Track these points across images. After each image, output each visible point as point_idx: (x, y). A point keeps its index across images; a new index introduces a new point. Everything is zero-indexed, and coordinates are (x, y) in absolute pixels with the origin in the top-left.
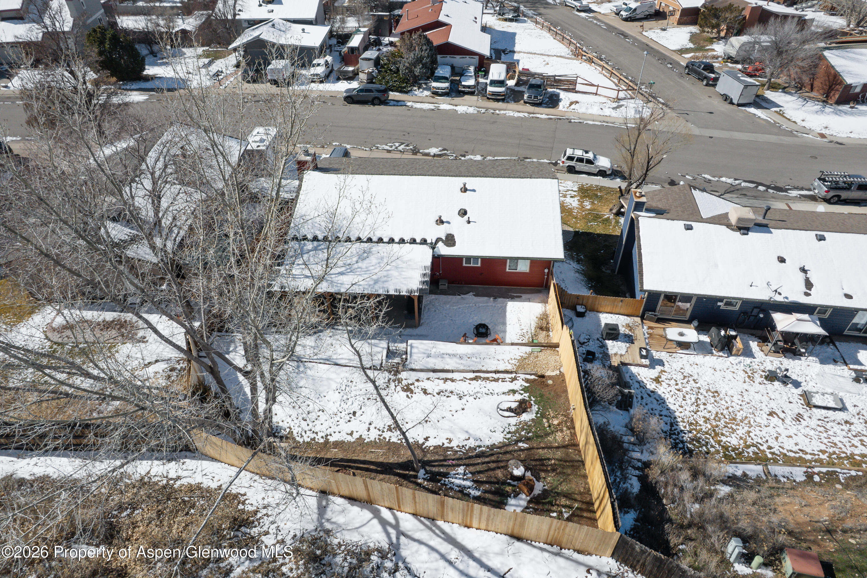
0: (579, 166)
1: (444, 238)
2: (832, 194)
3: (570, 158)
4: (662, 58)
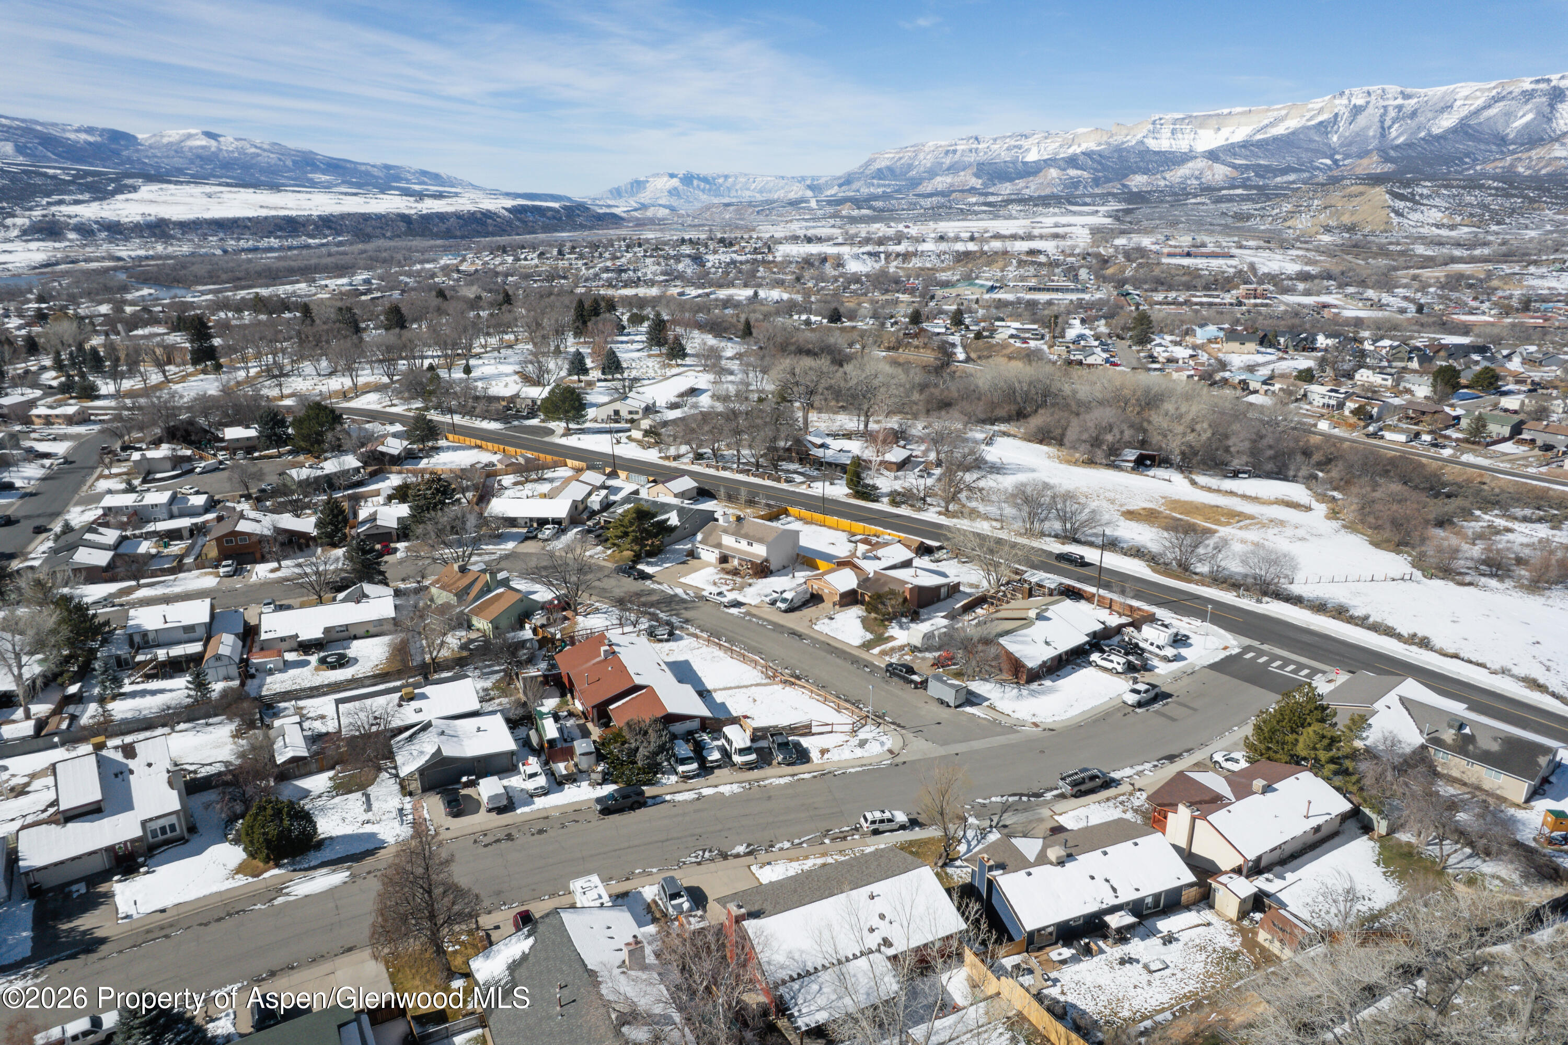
0: (882, 827)
2: (1076, 789)
3: (873, 822)
4: (855, 660)
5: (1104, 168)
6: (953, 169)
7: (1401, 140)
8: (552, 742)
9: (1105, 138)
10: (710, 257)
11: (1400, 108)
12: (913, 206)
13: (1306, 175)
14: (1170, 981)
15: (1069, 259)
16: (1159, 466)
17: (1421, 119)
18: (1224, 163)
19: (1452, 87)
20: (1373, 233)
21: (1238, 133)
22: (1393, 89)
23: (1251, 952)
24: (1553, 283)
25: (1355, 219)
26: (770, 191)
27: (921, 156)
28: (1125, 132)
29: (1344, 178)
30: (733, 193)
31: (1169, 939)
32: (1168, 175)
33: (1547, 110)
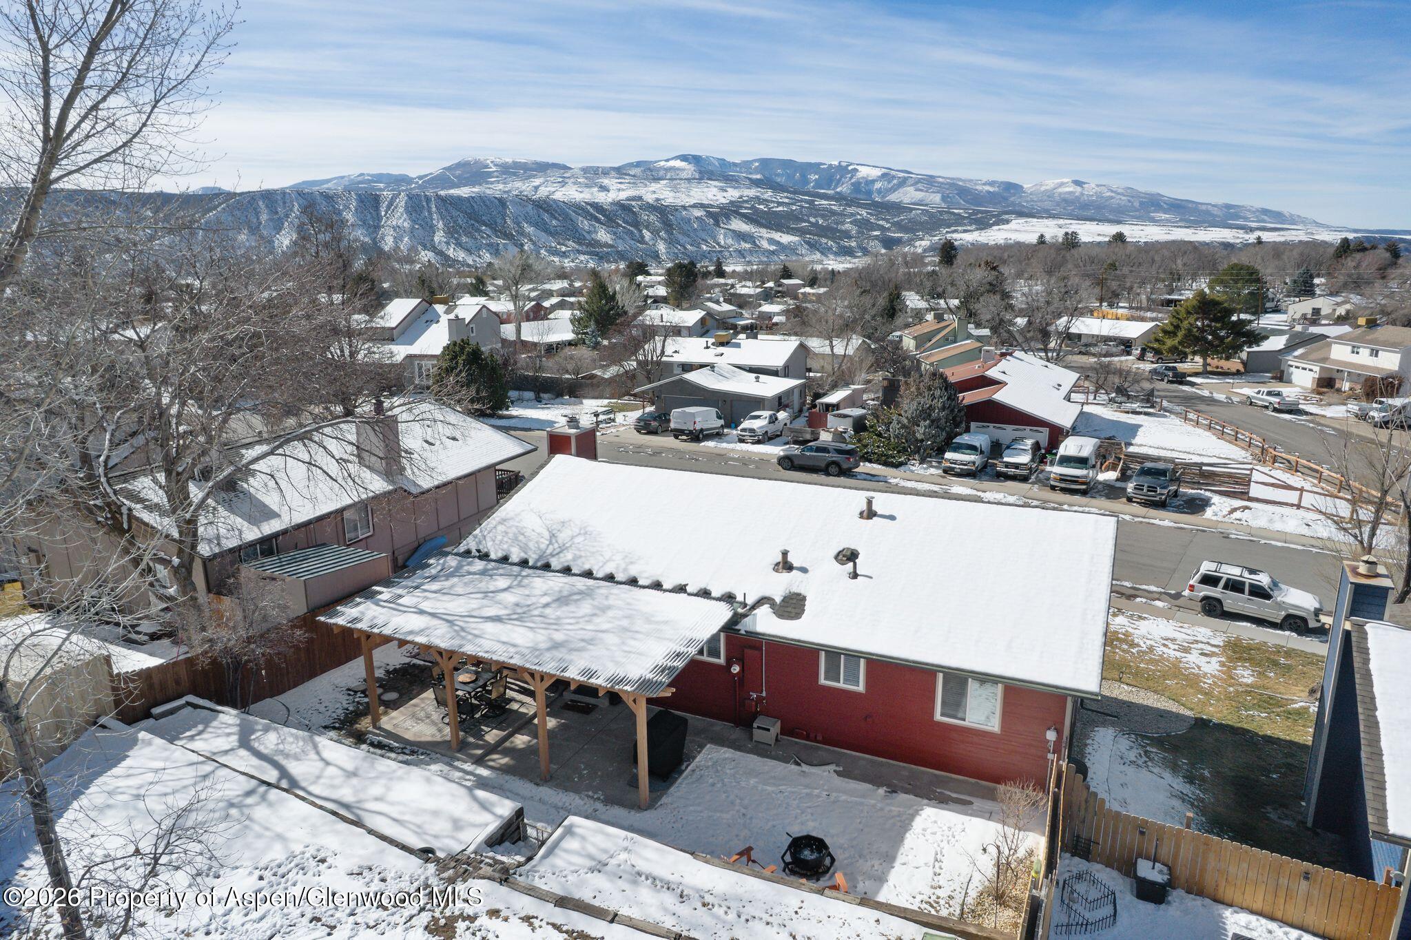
0: (1233, 602)
1: (778, 600)
3: (1209, 580)
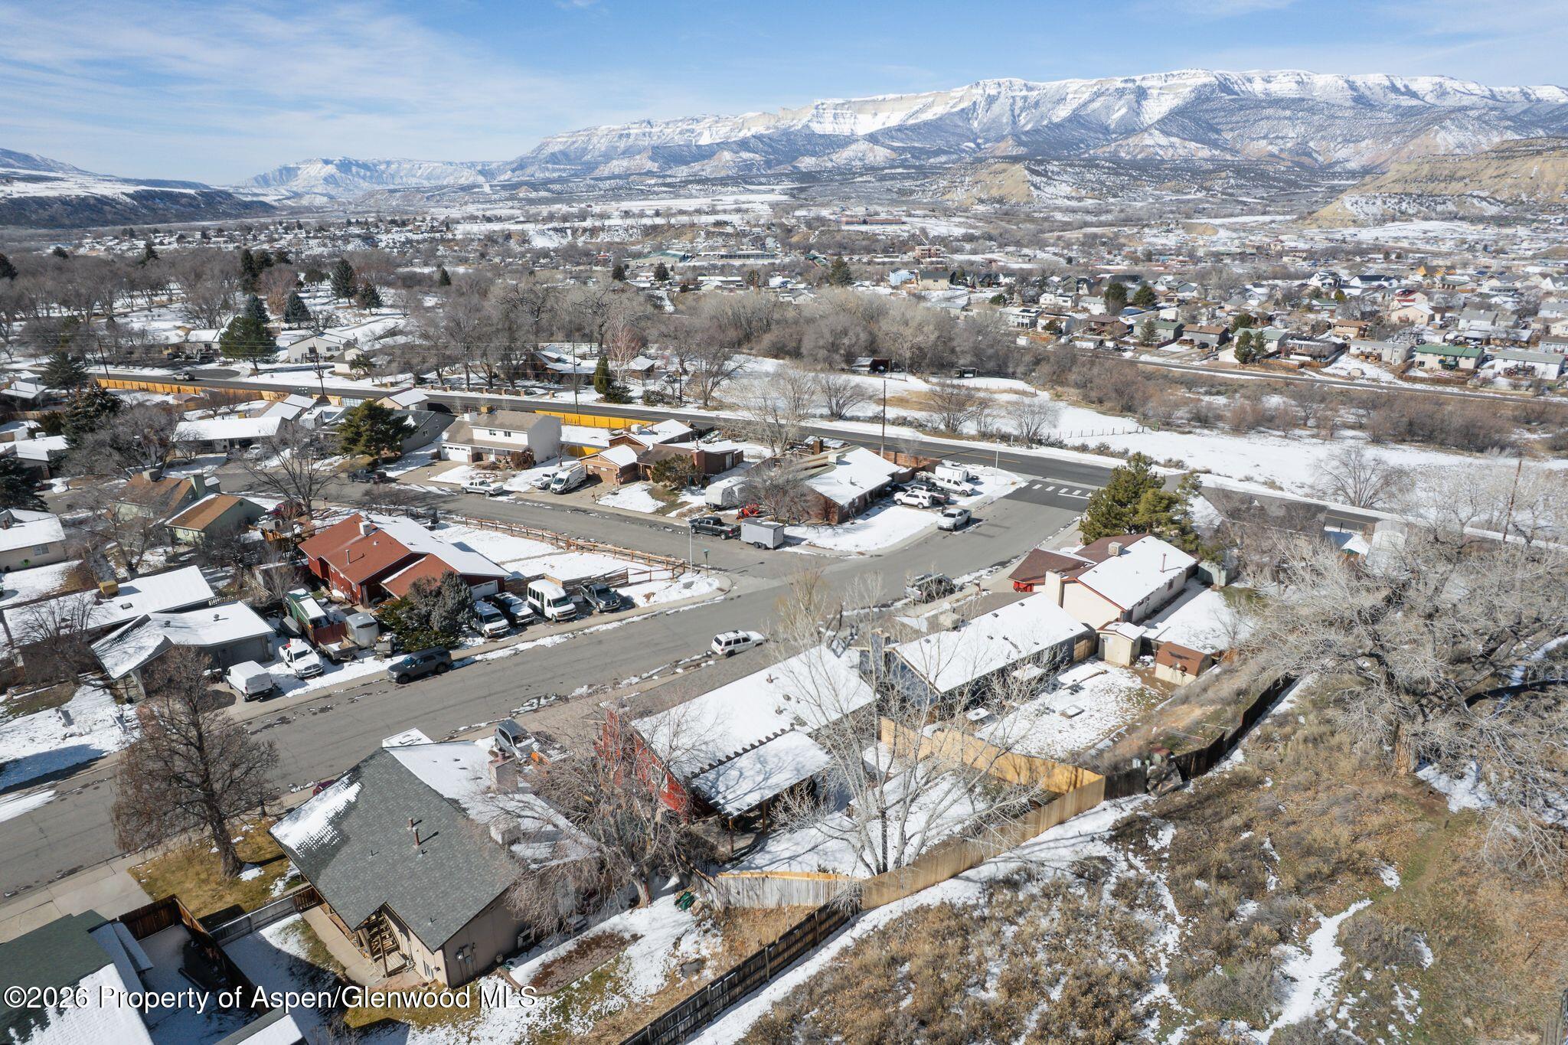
1: (795, 722)
4: (652, 524)
5: (775, 151)
6: (629, 153)
7: (1028, 127)
8: (316, 622)
9: (772, 123)
10: (383, 237)
11: (1025, 98)
12: (591, 188)
13: (954, 157)
14: (1091, 721)
15: (756, 230)
16: (892, 371)
17: (1043, 109)
18: (883, 145)
19: (1064, 82)
20: (1018, 204)
21: (892, 117)
22: (1018, 82)
23: (1154, 686)
24: (1163, 241)
25: (1002, 192)
26: (438, 178)
27: (595, 140)
28: (790, 116)
29: (986, 159)
30: (397, 180)
31: (1075, 689)
32: (834, 157)
33: (1136, 106)
